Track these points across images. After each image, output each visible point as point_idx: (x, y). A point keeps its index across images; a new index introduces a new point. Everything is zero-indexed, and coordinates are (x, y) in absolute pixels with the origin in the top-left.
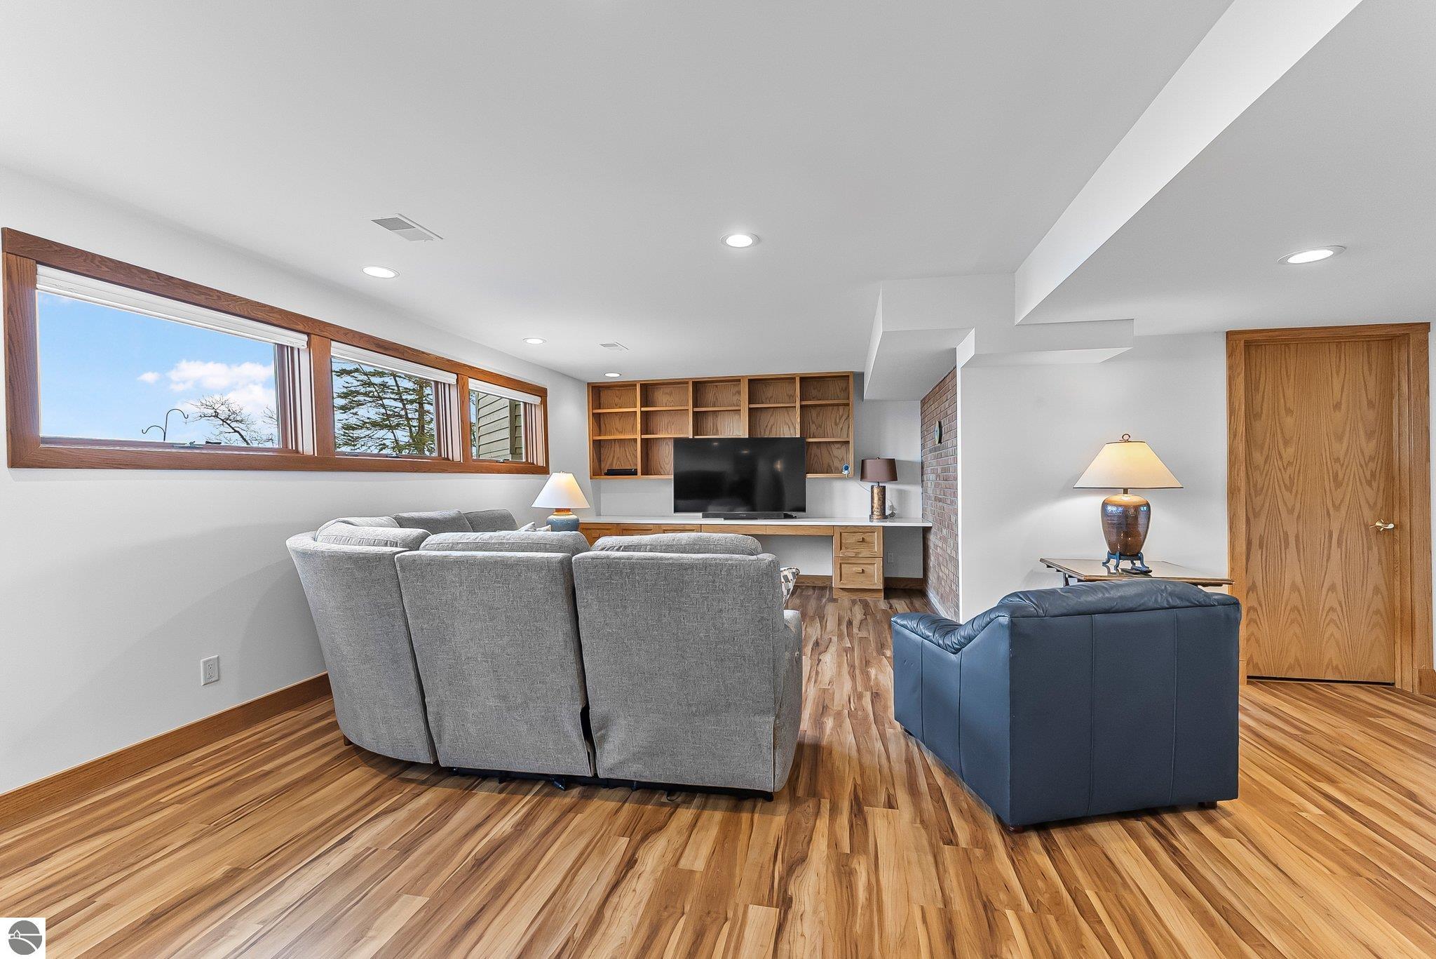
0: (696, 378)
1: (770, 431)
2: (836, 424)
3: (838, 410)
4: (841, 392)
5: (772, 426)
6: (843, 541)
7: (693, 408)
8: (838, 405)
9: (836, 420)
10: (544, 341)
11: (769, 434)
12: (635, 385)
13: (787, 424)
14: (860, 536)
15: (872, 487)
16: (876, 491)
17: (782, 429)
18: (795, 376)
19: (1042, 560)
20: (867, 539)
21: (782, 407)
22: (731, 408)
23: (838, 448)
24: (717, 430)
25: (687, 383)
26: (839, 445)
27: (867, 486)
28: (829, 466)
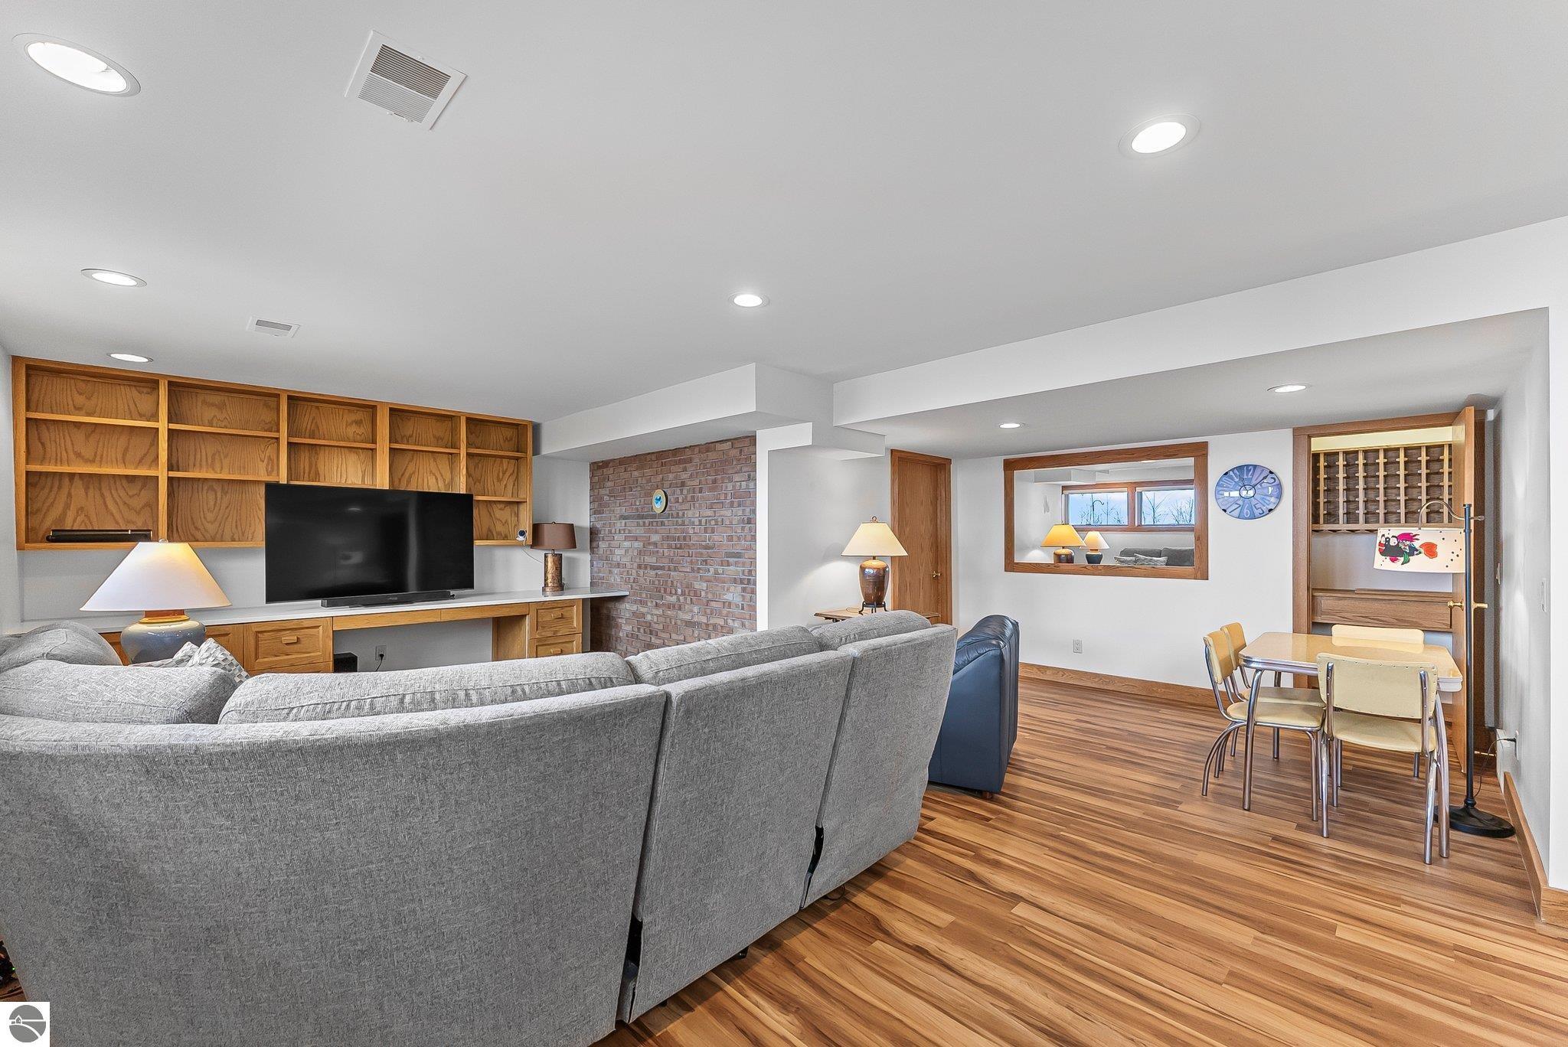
0: (295, 392)
1: (409, 482)
2: (499, 480)
3: (502, 462)
4: (505, 441)
5: (410, 477)
6: (540, 620)
7: (288, 436)
8: (502, 457)
9: (498, 475)
10: (142, 283)
11: (407, 485)
12: (157, 382)
13: (434, 474)
14: (557, 613)
15: (546, 557)
16: (550, 559)
17: (426, 480)
18: (459, 415)
19: (816, 615)
20: (566, 614)
21: (426, 451)
22: (342, 444)
23: (500, 509)
24: (317, 474)
25: (277, 396)
26: (502, 506)
27: (538, 555)
28: (489, 530)
